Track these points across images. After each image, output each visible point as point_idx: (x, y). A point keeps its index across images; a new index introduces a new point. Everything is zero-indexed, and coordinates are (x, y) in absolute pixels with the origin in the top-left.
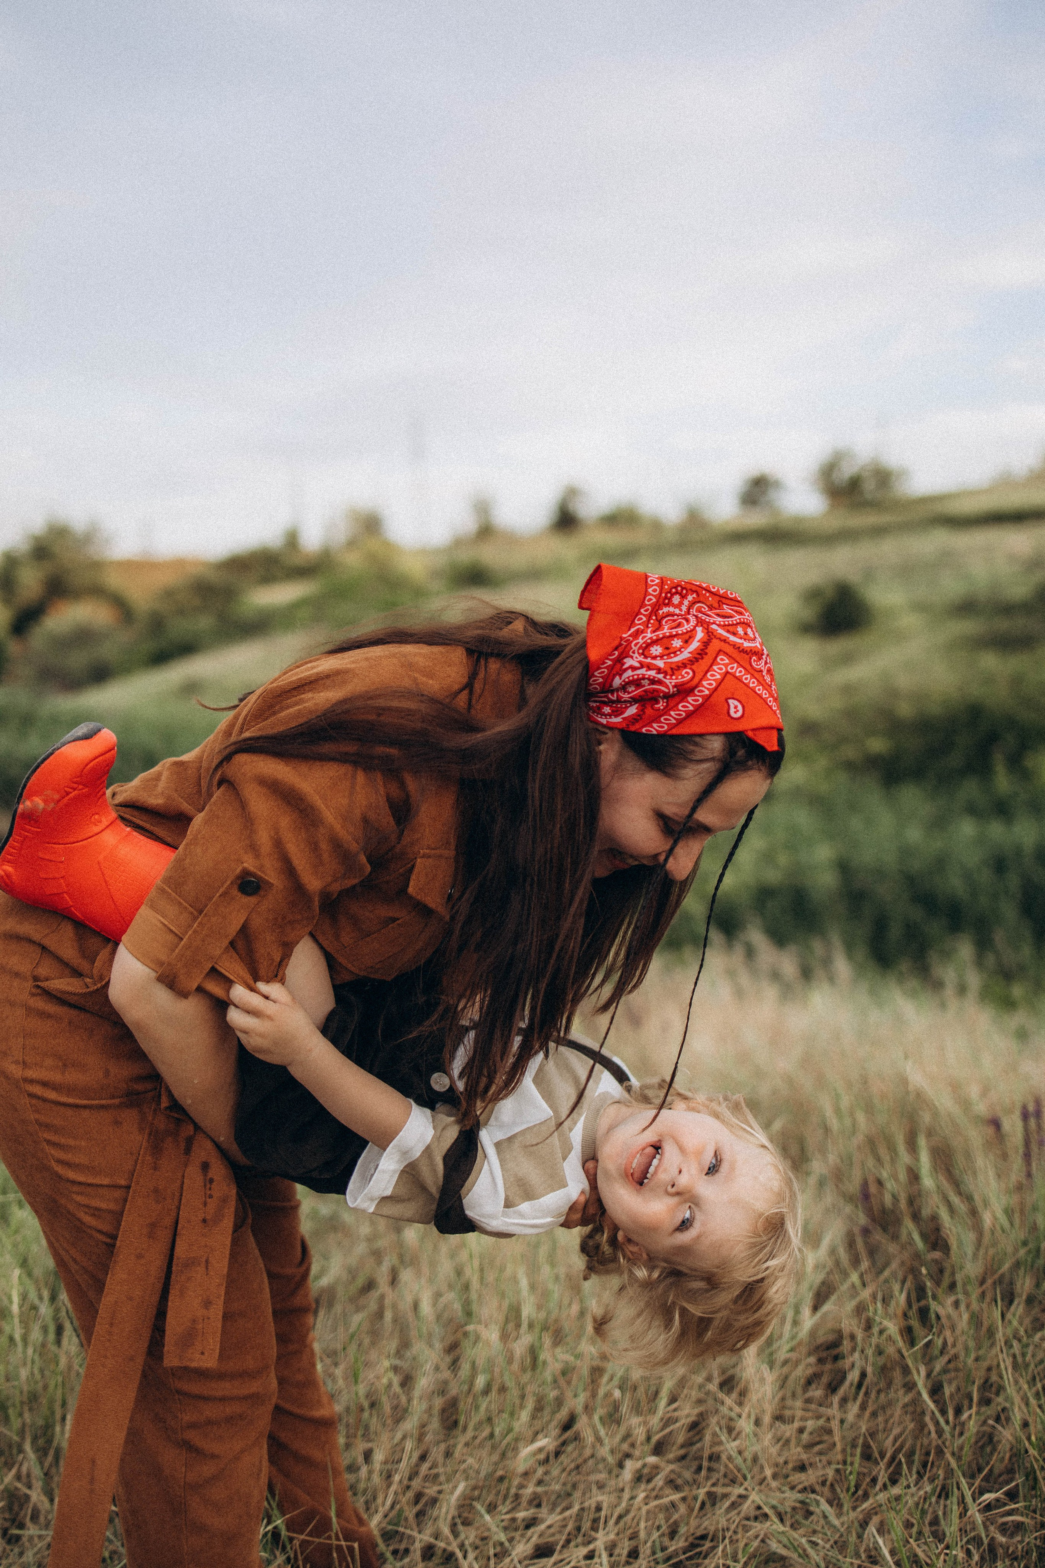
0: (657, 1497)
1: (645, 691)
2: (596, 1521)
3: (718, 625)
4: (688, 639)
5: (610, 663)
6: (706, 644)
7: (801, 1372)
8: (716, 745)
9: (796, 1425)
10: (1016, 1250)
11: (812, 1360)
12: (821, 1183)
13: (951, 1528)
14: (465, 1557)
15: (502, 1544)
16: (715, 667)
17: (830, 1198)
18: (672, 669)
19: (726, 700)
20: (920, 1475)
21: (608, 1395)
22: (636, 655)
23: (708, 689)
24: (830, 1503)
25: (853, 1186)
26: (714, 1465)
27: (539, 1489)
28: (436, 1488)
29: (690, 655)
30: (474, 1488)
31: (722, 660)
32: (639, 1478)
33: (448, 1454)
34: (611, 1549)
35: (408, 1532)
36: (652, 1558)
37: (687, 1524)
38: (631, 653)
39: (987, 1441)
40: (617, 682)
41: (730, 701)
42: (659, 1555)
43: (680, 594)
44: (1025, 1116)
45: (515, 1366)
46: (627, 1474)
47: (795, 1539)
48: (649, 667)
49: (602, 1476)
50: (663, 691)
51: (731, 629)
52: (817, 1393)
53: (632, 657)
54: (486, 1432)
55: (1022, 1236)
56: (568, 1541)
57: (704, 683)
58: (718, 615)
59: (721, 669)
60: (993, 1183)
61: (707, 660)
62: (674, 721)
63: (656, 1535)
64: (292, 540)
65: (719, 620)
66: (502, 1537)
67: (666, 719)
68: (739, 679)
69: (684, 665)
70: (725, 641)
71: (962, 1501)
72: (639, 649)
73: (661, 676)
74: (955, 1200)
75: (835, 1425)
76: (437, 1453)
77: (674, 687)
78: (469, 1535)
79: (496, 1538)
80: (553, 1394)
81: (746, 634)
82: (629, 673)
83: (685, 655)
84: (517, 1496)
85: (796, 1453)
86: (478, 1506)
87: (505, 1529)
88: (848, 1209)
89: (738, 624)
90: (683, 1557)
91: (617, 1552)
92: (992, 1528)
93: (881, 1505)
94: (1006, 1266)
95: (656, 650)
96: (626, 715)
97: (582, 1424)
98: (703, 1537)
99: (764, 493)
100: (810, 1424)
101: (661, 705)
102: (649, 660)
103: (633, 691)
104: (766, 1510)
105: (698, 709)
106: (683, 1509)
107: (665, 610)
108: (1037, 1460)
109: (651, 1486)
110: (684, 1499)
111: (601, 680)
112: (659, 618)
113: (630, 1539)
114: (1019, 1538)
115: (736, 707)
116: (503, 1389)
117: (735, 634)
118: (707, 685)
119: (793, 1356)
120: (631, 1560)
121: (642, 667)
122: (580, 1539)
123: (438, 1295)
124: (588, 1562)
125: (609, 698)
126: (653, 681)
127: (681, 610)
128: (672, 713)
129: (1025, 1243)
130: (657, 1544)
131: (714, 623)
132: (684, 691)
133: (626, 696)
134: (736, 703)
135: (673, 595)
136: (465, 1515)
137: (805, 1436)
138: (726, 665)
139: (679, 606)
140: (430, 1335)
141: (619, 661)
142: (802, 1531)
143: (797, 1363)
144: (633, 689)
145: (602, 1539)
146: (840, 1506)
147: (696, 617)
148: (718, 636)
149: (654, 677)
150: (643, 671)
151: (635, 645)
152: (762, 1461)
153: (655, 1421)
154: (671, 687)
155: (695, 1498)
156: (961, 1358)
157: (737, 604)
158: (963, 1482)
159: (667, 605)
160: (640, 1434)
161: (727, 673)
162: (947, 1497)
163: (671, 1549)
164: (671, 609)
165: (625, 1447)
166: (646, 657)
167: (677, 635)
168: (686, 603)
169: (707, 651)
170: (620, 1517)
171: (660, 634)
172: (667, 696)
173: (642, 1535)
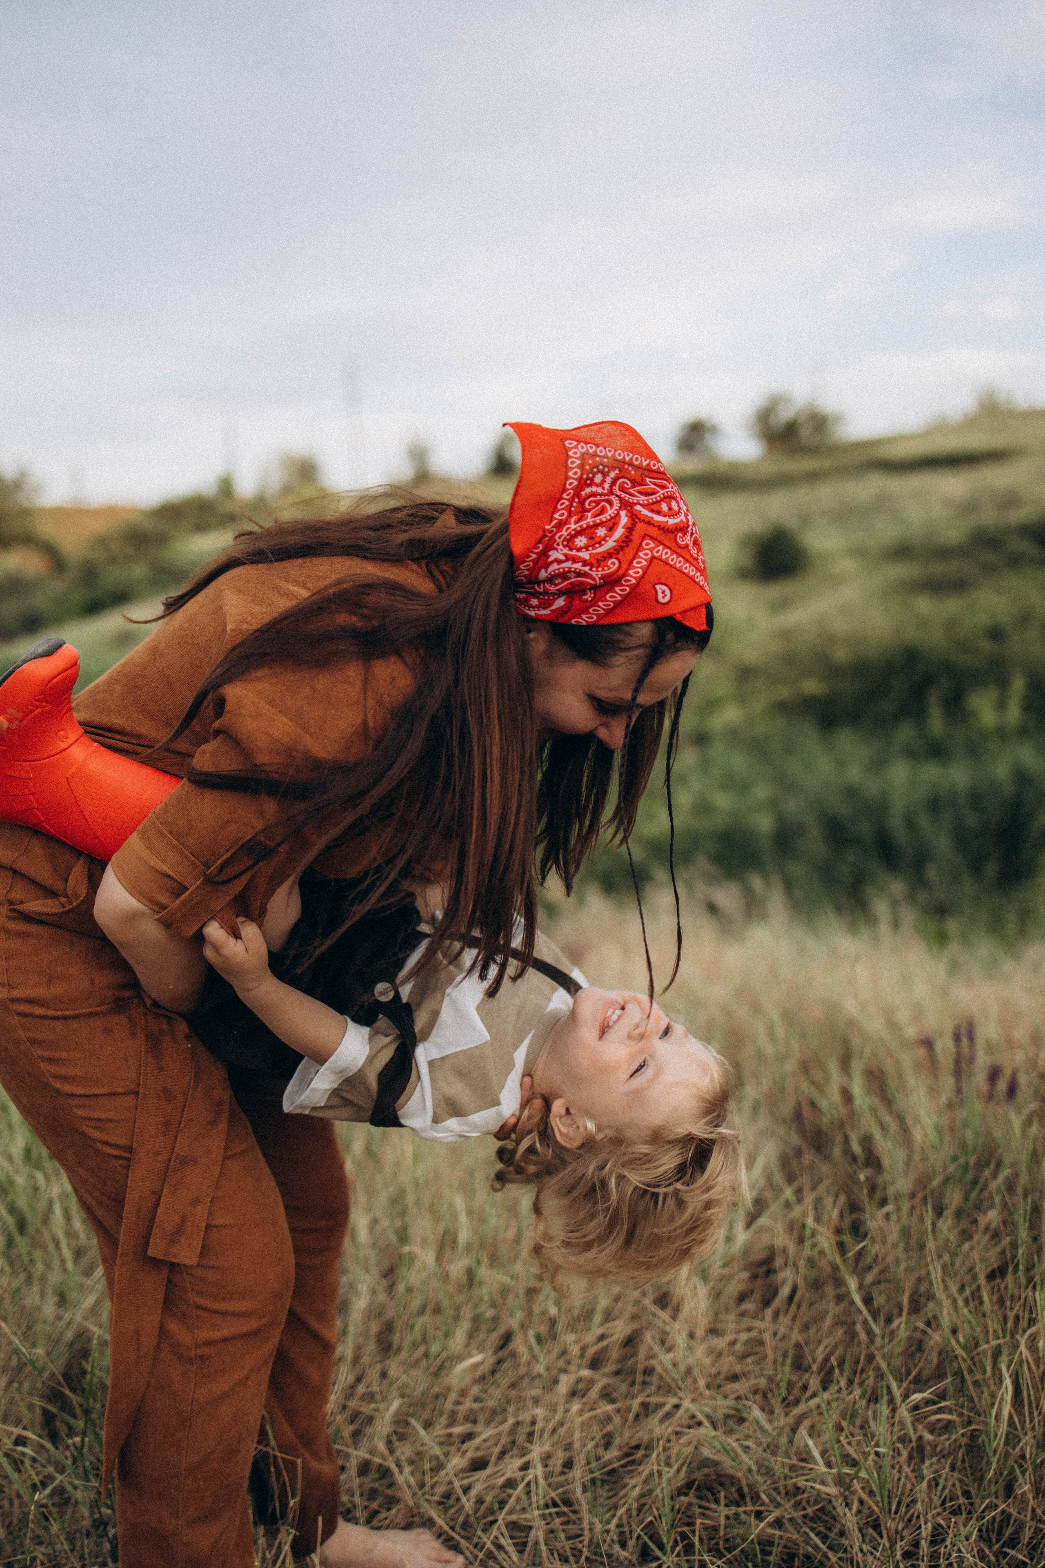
0: (591, 1410)
1: (571, 583)
2: (531, 1434)
3: (642, 505)
4: (612, 525)
5: (534, 556)
6: (630, 529)
7: (734, 1287)
8: (644, 632)
9: (729, 1338)
10: (945, 1167)
11: (745, 1275)
12: (755, 1108)
13: (880, 1429)
14: (401, 1472)
15: (437, 1458)
16: (641, 554)
17: (764, 1120)
18: (597, 560)
19: (654, 586)
20: (850, 1382)
21: (544, 1312)
22: (561, 547)
23: (635, 578)
24: (762, 1409)
25: (786, 1109)
26: (647, 1378)
27: (476, 1406)
28: (373, 1406)
29: (615, 544)
30: (410, 1405)
31: (647, 544)
32: (573, 1394)
33: (384, 1375)
34: (546, 1459)
35: (344, 1448)
36: (587, 1467)
37: (621, 1435)
38: (555, 545)
39: (916, 1346)
40: (543, 574)
41: (658, 587)
42: (594, 1465)
43: (602, 472)
44: (957, 1038)
45: (451, 1287)
46: (563, 1387)
47: (728, 1444)
48: (575, 560)
49: (537, 1392)
50: (589, 584)
51: (655, 507)
52: (749, 1306)
53: (557, 550)
54: (421, 1350)
55: (952, 1151)
56: (503, 1453)
57: (631, 572)
58: (641, 493)
59: (646, 554)
60: (924, 1101)
61: (633, 546)
62: (602, 612)
63: (590, 1445)
64: (226, 486)
65: (642, 499)
66: (438, 1451)
67: (594, 610)
68: (666, 563)
69: (609, 555)
70: (649, 522)
71: (891, 1401)
72: (564, 541)
73: (587, 569)
74: (887, 1119)
75: (767, 1337)
76: (373, 1374)
77: (600, 579)
78: (405, 1451)
79: (432, 1452)
80: (490, 1313)
81: (670, 509)
82: (555, 566)
83: (610, 544)
84: (453, 1413)
85: (728, 1364)
86: (413, 1421)
87: (441, 1444)
88: (781, 1130)
89: (662, 500)
90: (616, 1465)
91: (551, 1462)
92: (920, 1427)
93: (811, 1411)
94: (935, 1183)
95: (581, 541)
96: (554, 607)
97: (518, 1344)
98: (637, 1447)
99: (701, 438)
100: (744, 1336)
101: (588, 597)
102: (574, 552)
103: (559, 584)
104: (700, 1417)
105: (625, 598)
106: (617, 1419)
107: (588, 490)
108: (964, 1360)
109: (585, 1400)
110: (618, 1410)
111: (527, 572)
112: (582, 500)
113: (565, 1450)
114: (946, 1436)
115: (663, 592)
116: (437, 1310)
117: (659, 513)
118: (635, 573)
119: (727, 1271)
120: (566, 1470)
121: (567, 560)
122: (515, 1451)
123: (375, 1221)
124: (523, 1473)
125: (535, 590)
126: (579, 574)
127: (604, 489)
128: (601, 604)
129: (954, 1159)
130: (592, 1454)
131: (638, 503)
132: (611, 582)
133: (553, 588)
134: (664, 588)
135: (594, 475)
136: (401, 1430)
137: (738, 1347)
138: (651, 550)
139: (601, 485)
140: (366, 1259)
141: (545, 554)
142: (735, 1437)
143: (730, 1277)
144: (560, 581)
145: (536, 1452)
146: (772, 1412)
147: (619, 497)
148: (643, 518)
149: (580, 570)
150: (568, 564)
151: (560, 538)
152: (696, 1372)
153: (589, 1338)
154: (597, 580)
155: (629, 1410)
156: (892, 1270)
157: (661, 476)
158: (894, 1385)
159: (590, 485)
160: (575, 1350)
161: (653, 557)
162: (876, 1401)
163: (606, 1458)
164: (594, 489)
165: (561, 1363)
166: (571, 550)
167: (601, 524)
168: (609, 480)
169: (631, 537)
170: (554, 1431)
171: (583, 523)
172: (594, 588)
173: (577, 1445)
